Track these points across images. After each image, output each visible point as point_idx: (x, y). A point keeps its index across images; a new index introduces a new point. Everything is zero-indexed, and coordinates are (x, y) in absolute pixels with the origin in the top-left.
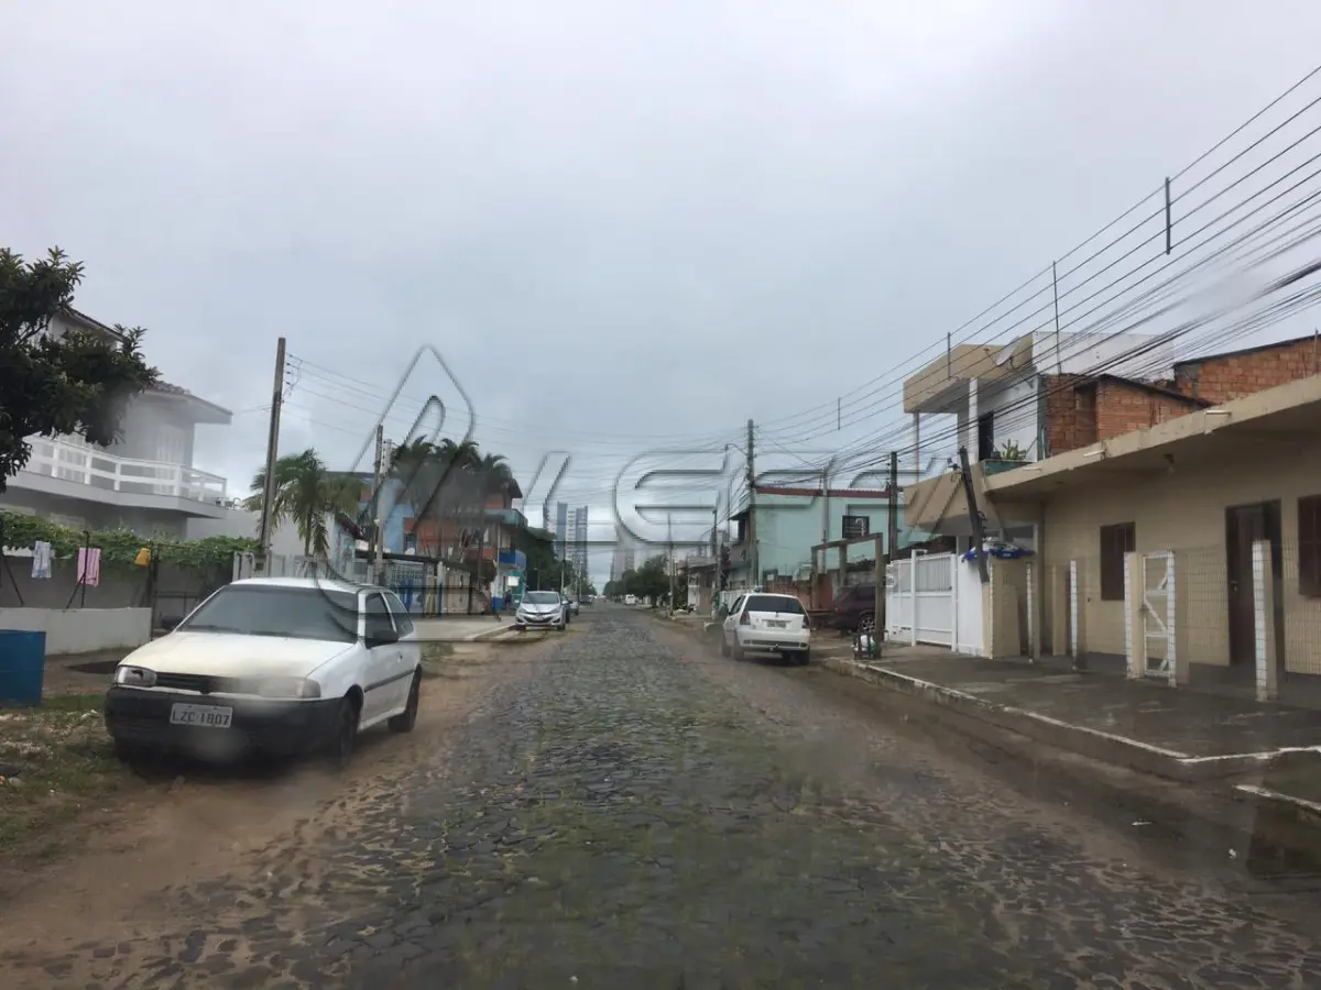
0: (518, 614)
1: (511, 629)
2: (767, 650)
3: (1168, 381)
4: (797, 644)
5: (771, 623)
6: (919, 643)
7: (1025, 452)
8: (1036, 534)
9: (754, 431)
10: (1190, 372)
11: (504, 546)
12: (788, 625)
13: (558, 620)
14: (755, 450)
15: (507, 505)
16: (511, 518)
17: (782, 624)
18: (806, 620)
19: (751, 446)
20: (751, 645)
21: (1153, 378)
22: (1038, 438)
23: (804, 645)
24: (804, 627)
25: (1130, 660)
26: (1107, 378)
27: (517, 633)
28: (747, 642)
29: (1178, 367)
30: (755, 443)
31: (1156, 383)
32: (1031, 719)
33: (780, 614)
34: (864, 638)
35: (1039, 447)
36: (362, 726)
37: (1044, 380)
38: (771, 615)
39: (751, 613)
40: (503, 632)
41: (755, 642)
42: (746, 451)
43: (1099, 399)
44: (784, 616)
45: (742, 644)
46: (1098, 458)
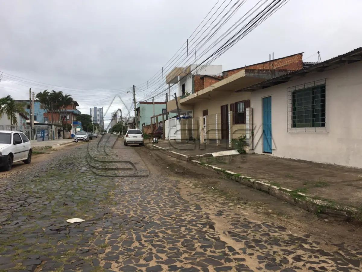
0: (75, 138)
1: (73, 142)
2: (133, 143)
3: (221, 76)
4: (140, 141)
5: (134, 137)
6: (171, 139)
7: (189, 93)
8: (192, 112)
9: (135, 88)
10: (226, 74)
11: (74, 120)
12: (138, 137)
13: (86, 139)
14: (135, 93)
15: (74, 108)
16: (75, 112)
17: (136, 137)
18: (142, 135)
19: (134, 92)
20: (129, 142)
21: (218, 75)
22: (192, 90)
23: (142, 141)
24: (142, 137)
25: (201, 140)
26: (206, 76)
27: (74, 143)
28: (128, 141)
29: (223, 72)
30: (135, 91)
31: (219, 76)
32: (172, 153)
33: (136, 134)
34: (154, 139)
35: (192, 92)
36: (14, 161)
37: (193, 76)
38: (134, 135)
39: (129, 134)
40: (71, 142)
41: (130, 141)
42: (133, 93)
43: (204, 81)
44: (136, 135)
45: (127, 142)
46: (196, 96)
